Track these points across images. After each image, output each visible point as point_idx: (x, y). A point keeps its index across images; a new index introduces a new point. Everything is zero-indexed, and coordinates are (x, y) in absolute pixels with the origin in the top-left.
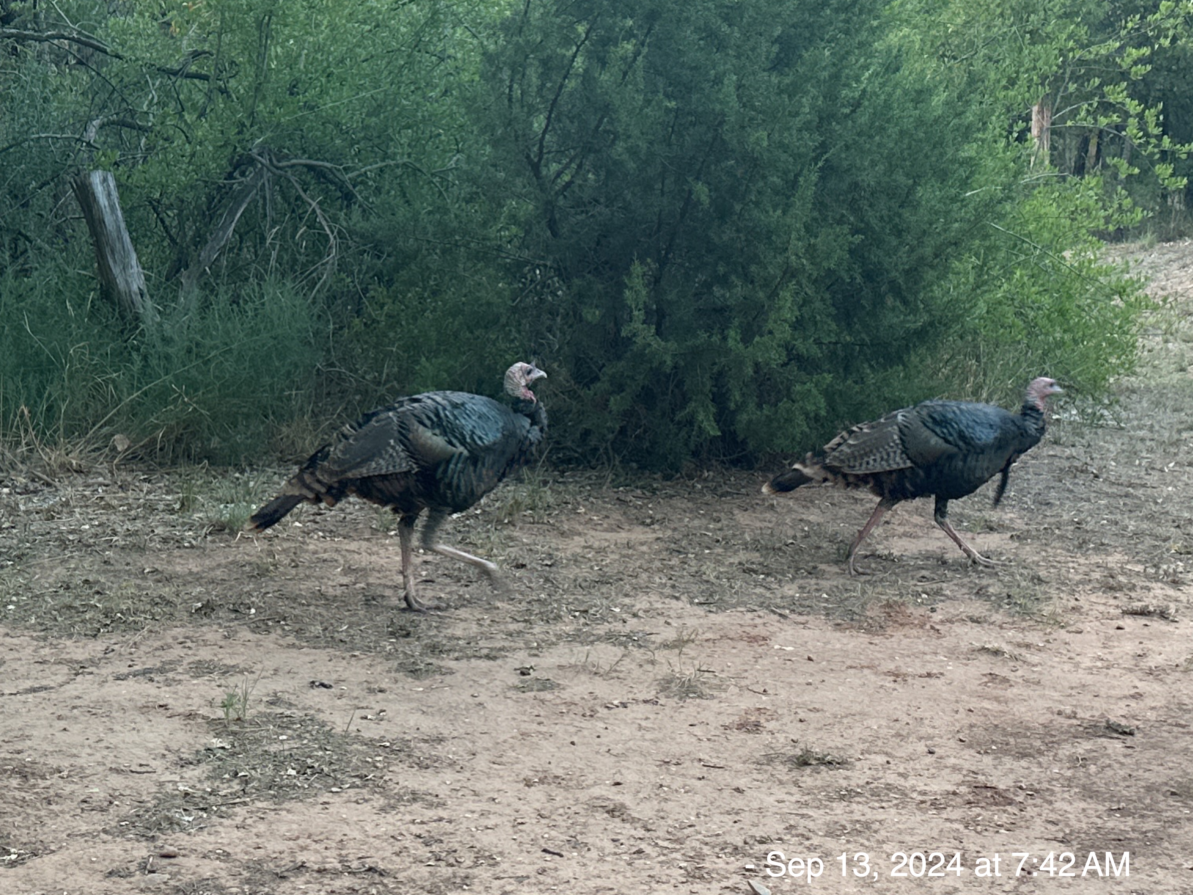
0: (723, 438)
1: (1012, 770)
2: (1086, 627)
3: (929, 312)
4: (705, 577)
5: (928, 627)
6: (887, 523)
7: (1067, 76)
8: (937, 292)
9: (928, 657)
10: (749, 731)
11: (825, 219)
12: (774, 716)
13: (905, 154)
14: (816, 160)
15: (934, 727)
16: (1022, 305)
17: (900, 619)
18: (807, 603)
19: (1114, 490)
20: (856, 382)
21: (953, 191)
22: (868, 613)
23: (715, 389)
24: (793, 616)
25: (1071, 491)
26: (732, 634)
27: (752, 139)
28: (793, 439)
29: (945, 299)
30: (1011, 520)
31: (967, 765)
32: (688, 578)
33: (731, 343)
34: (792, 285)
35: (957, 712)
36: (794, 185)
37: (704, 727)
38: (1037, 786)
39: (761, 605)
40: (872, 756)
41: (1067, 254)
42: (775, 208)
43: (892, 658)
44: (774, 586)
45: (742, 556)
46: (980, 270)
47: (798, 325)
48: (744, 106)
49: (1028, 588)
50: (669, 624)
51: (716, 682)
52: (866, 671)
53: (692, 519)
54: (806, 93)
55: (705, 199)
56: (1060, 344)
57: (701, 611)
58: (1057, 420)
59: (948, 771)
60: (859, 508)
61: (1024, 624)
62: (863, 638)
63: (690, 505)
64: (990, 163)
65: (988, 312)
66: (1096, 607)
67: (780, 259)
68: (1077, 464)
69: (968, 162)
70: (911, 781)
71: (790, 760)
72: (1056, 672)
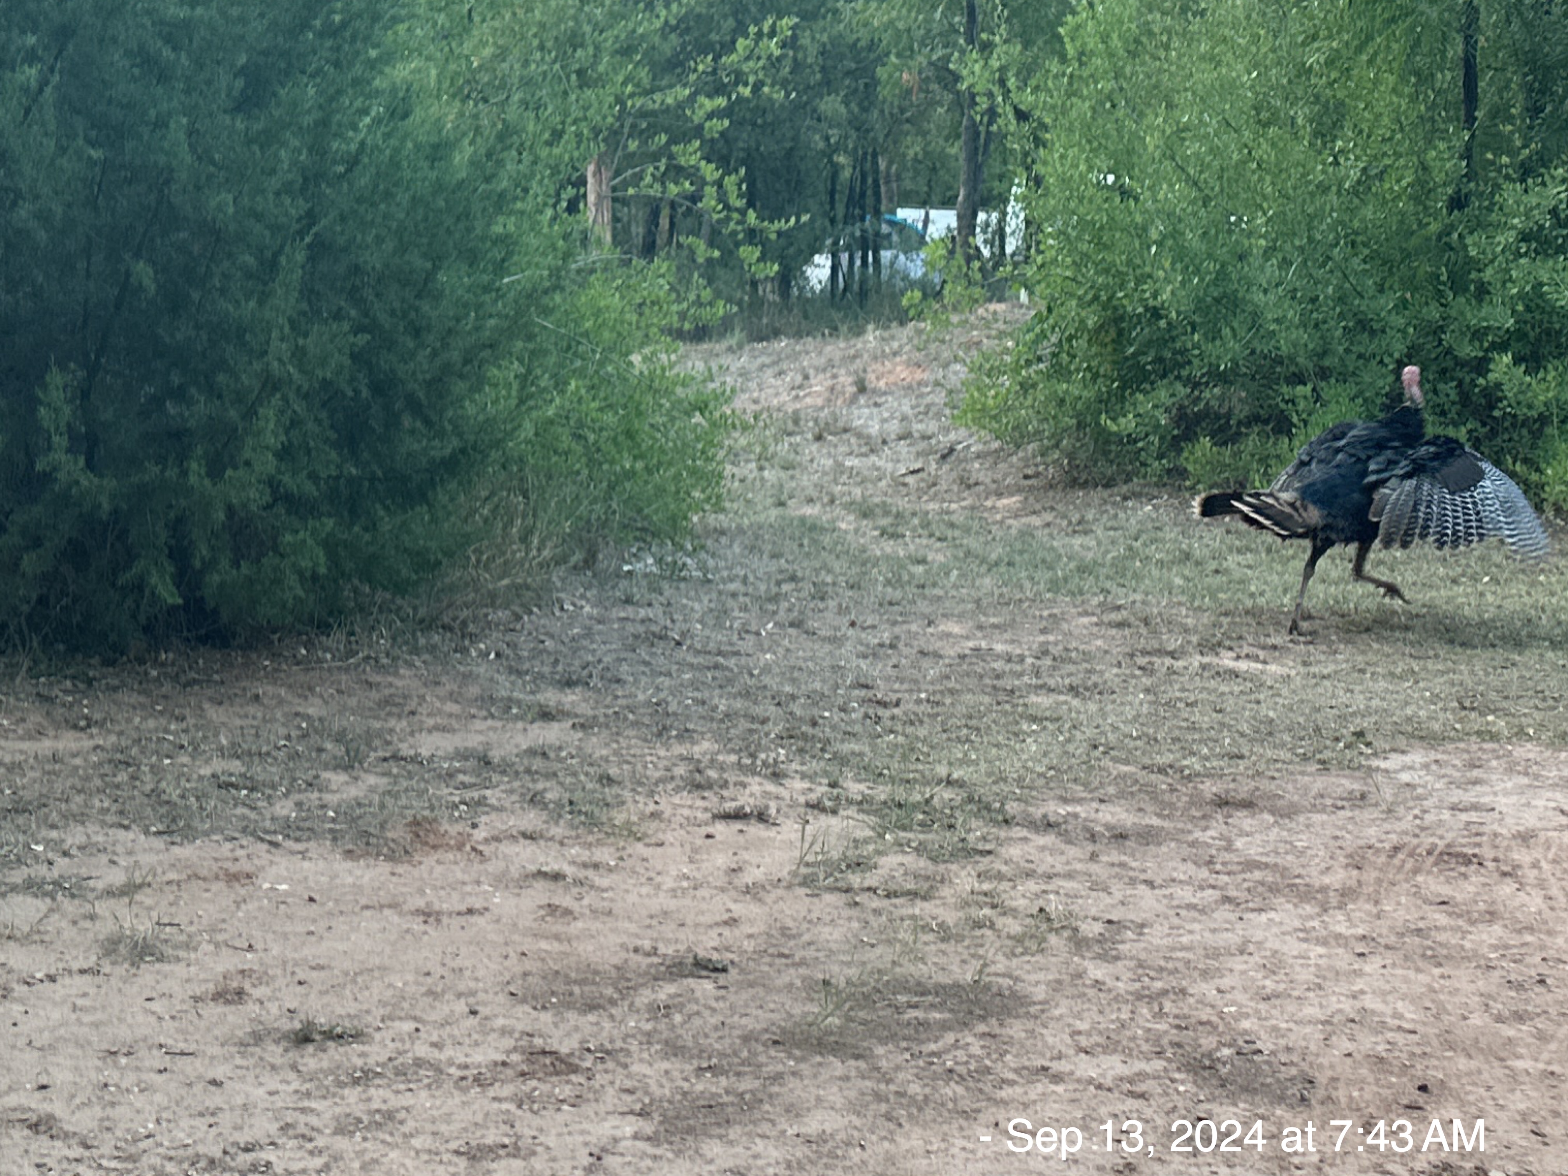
0: (186, 607)
1: (577, 1029)
2: (669, 837)
3: (460, 435)
4: (164, 797)
5: (468, 848)
6: (413, 713)
7: (626, 130)
8: (470, 409)
9: (468, 888)
10: (228, 1002)
11: (319, 312)
12: (263, 979)
13: (421, 227)
14: (301, 234)
15: (477, 979)
16: (581, 424)
17: (432, 839)
18: (307, 824)
19: (699, 660)
20: (366, 529)
21: (486, 278)
22: (389, 835)
23: (173, 542)
24: (290, 844)
25: (646, 663)
26: (204, 873)
27: (213, 203)
28: (284, 606)
29: (481, 418)
30: (573, 703)
31: (520, 1027)
32: (140, 799)
33: (193, 479)
34: (276, 400)
35: (506, 957)
36: (272, 266)
37: (165, 1001)
38: (609, 1046)
39: (244, 830)
40: (397, 1024)
41: (636, 358)
42: (248, 298)
43: (421, 892)
44: (260, 804)
45: (218, 765)
46: (524, 379)
47: (285, 453)
48: (200, 158)
49: (594, 791)
50: (113, 862)
51: (183, 938)
52: (387, 912)
53: (144, 719)
54: (284, 144)
55: (150, 285)
56: (630, 474)
57: (159, 843)
58: (630, 572)
59: (494, 1035)
60: (374, 695)
61: (590, 839)
62: (384, 867)
63: (142, 699)
64: (533, 241)
65: (537, 434)
66: (680, 811)
67: (257, 366)
68: (655, 628)
69: (503, 240)
70: (448, 1052)
71: (285, 1036)
72: (632, 898)
